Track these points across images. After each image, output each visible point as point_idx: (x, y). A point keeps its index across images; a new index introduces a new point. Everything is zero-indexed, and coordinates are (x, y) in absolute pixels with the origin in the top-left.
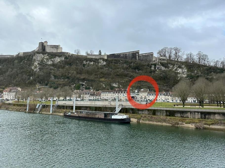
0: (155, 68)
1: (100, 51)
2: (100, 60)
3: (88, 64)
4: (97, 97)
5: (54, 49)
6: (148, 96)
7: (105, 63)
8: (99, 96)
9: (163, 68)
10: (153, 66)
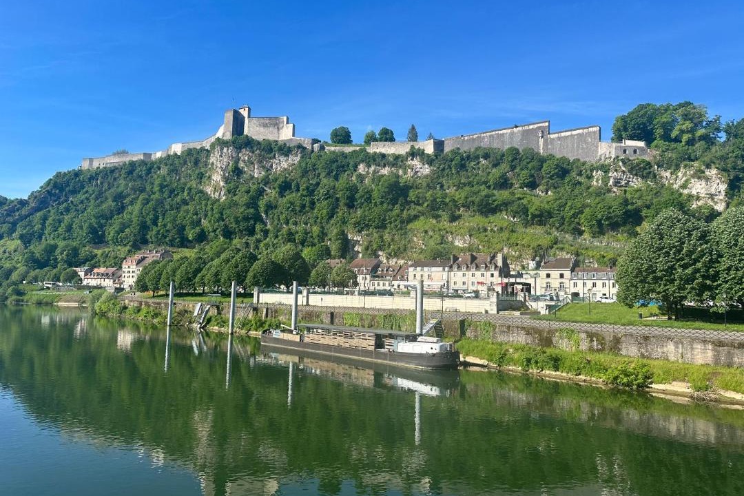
0: (606, 180)
1: (413, 128)
2: (412, 160)
3: (375, 172)
4: (396, 283)
5: (271, 129)
6: (572, 282)
7: (426, 170)
8: (402, 279)
9: (636, 183)
10: (598, 174)
